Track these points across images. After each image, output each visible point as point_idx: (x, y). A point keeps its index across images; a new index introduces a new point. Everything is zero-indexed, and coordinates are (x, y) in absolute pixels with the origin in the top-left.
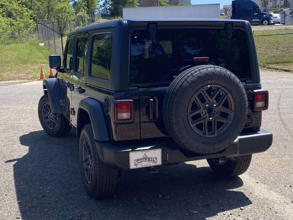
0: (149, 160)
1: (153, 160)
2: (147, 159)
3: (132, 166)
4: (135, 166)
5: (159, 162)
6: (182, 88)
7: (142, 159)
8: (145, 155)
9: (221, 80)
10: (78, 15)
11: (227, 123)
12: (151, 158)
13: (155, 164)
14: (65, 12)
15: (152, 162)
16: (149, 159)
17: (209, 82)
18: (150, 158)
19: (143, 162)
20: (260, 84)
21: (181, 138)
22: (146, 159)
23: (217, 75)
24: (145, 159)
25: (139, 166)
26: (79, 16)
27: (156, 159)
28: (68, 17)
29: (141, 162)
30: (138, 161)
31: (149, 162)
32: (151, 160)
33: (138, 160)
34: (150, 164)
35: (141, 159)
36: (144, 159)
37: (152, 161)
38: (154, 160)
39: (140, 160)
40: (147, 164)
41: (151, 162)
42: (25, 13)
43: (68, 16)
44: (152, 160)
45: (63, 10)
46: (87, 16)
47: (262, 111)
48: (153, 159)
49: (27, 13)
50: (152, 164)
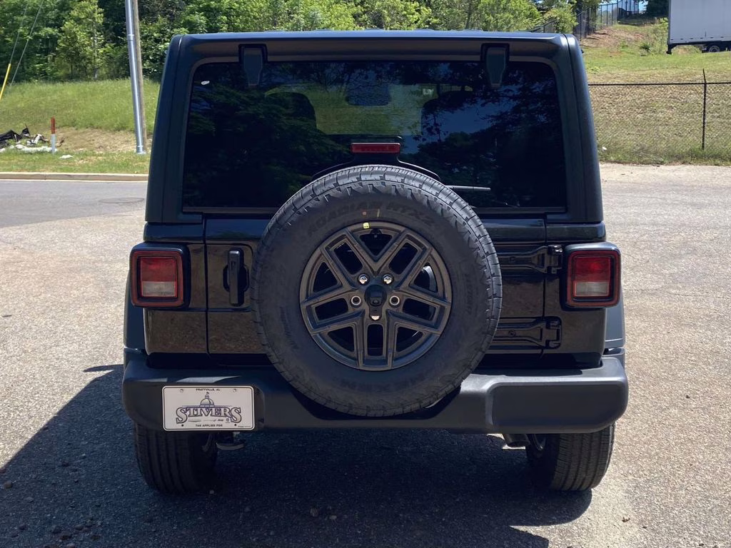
0: (218, 413)
1: (232, 413)
2: (214, 409)
3: (170, 424)
4: (178, 423)
5: (247, 422)
6: (281, 226)
7: (199, 409)
8: (207, 397)
9: (403, 211)
10: (546, 16)
11: (431, 335)
12: (225, 408)
13: (236, 427)
14: (504, 9)
15: (227, 420)
16: (218, 409)
17: (365, 213)
18: (222, 409)
19: (202, 415)
20: (603, 228)
21: (280, 363)
22: (209, 407)
23: (387, 195)
24: (207, 408)
25: (190, 425)
26: (551, 18)
27: (239, 413)
28: (509, 22)
29: (196, 416)
30: (188, 413)
31: (218, 418)
32: (223, 414)
33: (188, 409)
34: (220, 423)
35: (195, 408)
36: (204, 409)
37: (226, 415)
38: (232, 415)
39: (192, 409)
40: (213, 423)
41: (225, 419)
42: (411, 16)
43: (509, 20)
44: (227, 413)
45: (502, 6)
46: (570, 19)
47: (607, 309)
48: (230, 411)
49: (416, 16)
50: (227, 425)
